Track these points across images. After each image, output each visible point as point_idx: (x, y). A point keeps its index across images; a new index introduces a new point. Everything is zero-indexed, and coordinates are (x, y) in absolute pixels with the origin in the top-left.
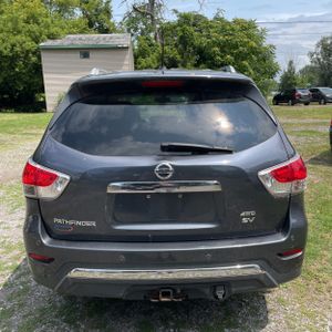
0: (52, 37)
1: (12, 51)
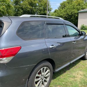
1: (71, 14)
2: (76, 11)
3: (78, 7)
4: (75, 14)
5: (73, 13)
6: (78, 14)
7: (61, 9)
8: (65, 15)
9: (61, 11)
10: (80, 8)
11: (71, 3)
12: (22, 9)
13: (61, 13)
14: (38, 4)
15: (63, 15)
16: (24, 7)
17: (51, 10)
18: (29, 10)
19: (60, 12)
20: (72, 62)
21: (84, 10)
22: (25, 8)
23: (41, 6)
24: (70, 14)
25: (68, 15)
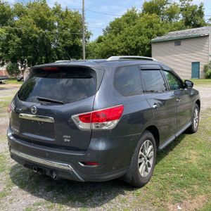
0: (159, 35)
1: (136, 45)
2: (146, 41)
3: (150, 30)
4: (145, 45)
5: (140, 44)
6: (150, 46)
7: (113, 36)
8: (122, 48)
9: (112, 39)
10: (153, 33)
11: (133, 23)
12: (20, 35)
13: (113, 44)
14: (56, 24)
15: (118, 48)
16: (23, 29)
17: (89, 38)
18: (37, 36)
19: (112, 42)
20: (177, 135)
21: (163, 37)
22: (26, 32)
23: (64, 28)
24: (133, 46)
25: (130, 47)
